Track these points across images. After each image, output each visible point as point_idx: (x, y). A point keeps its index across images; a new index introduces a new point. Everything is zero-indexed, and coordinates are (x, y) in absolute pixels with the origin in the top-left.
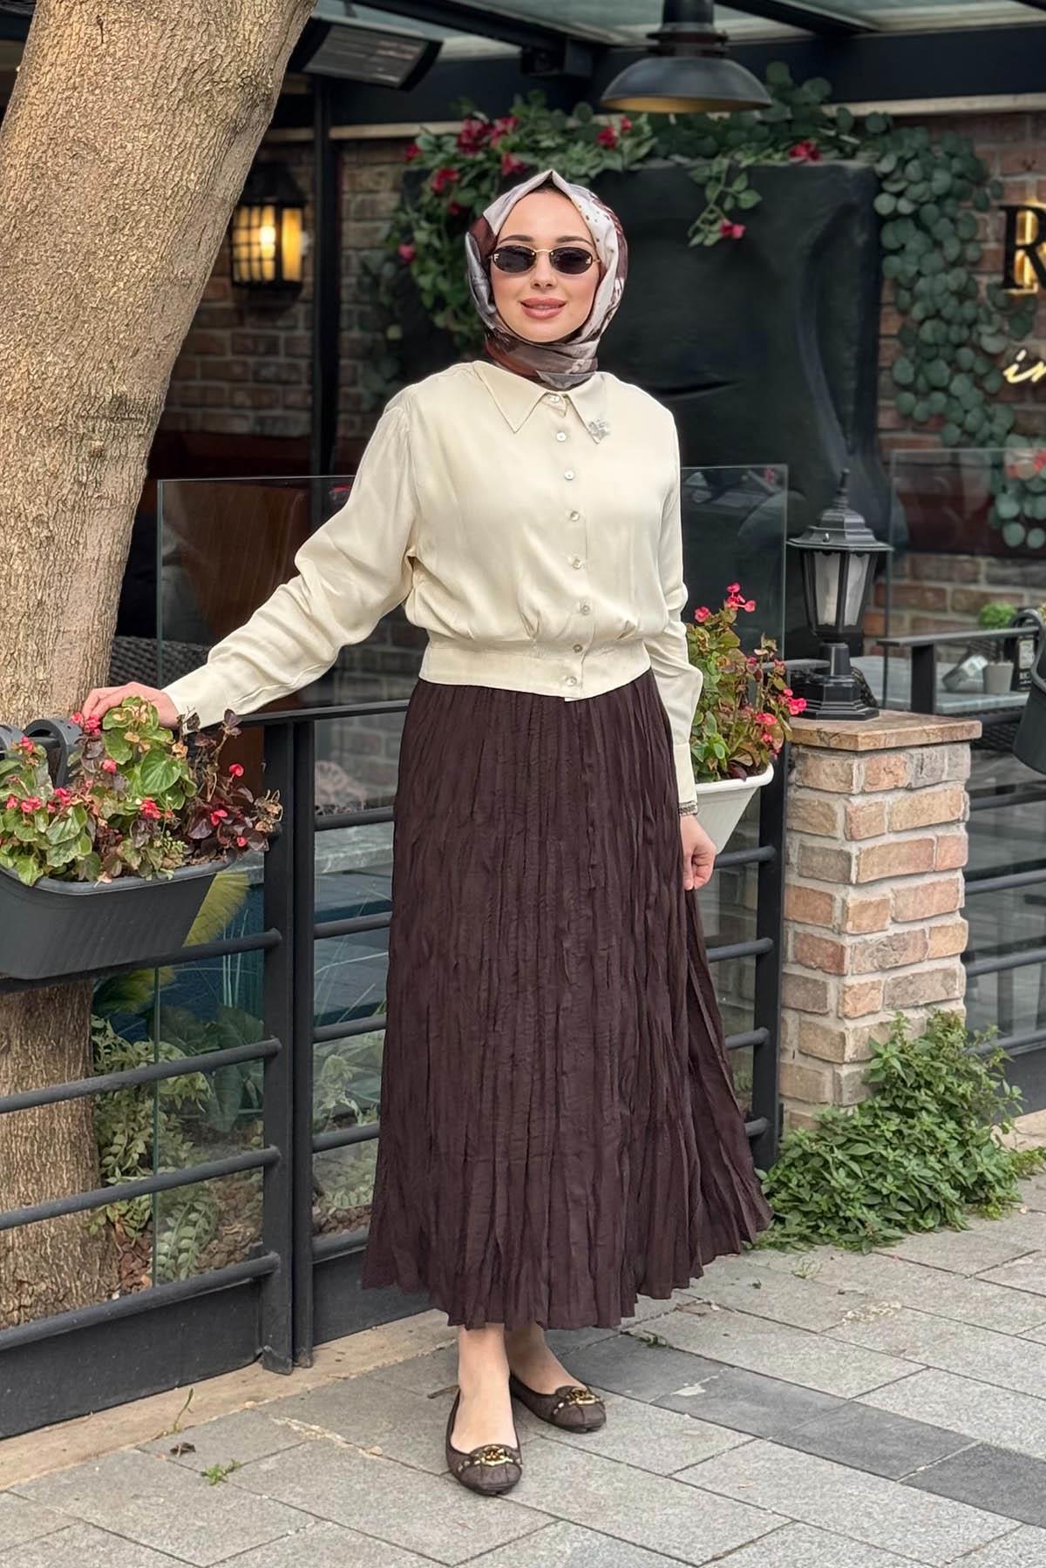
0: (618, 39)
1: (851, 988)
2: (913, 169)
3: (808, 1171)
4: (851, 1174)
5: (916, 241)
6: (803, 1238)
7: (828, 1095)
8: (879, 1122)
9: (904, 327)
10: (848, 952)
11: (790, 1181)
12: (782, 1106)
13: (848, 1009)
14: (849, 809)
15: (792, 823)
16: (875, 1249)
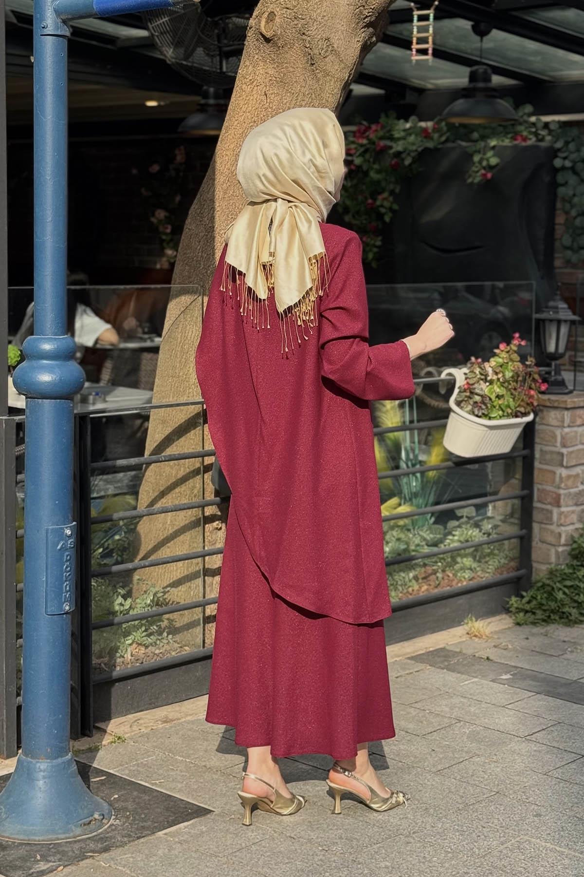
0: (429, 86)
1: (563, 512)
2: (572, 146)
3: (545, 592)
4: (564, 593)
5: (572, 180)
6: (544, 621)
7: (553, 559)
8: (576, 571)
9: (567, 220)
10: (562, 497)
11: (537, 596)
12: (531, 565)
13: (562, 521)
14: (563, 433)
15: (537, 440)
16: (576, 625)
